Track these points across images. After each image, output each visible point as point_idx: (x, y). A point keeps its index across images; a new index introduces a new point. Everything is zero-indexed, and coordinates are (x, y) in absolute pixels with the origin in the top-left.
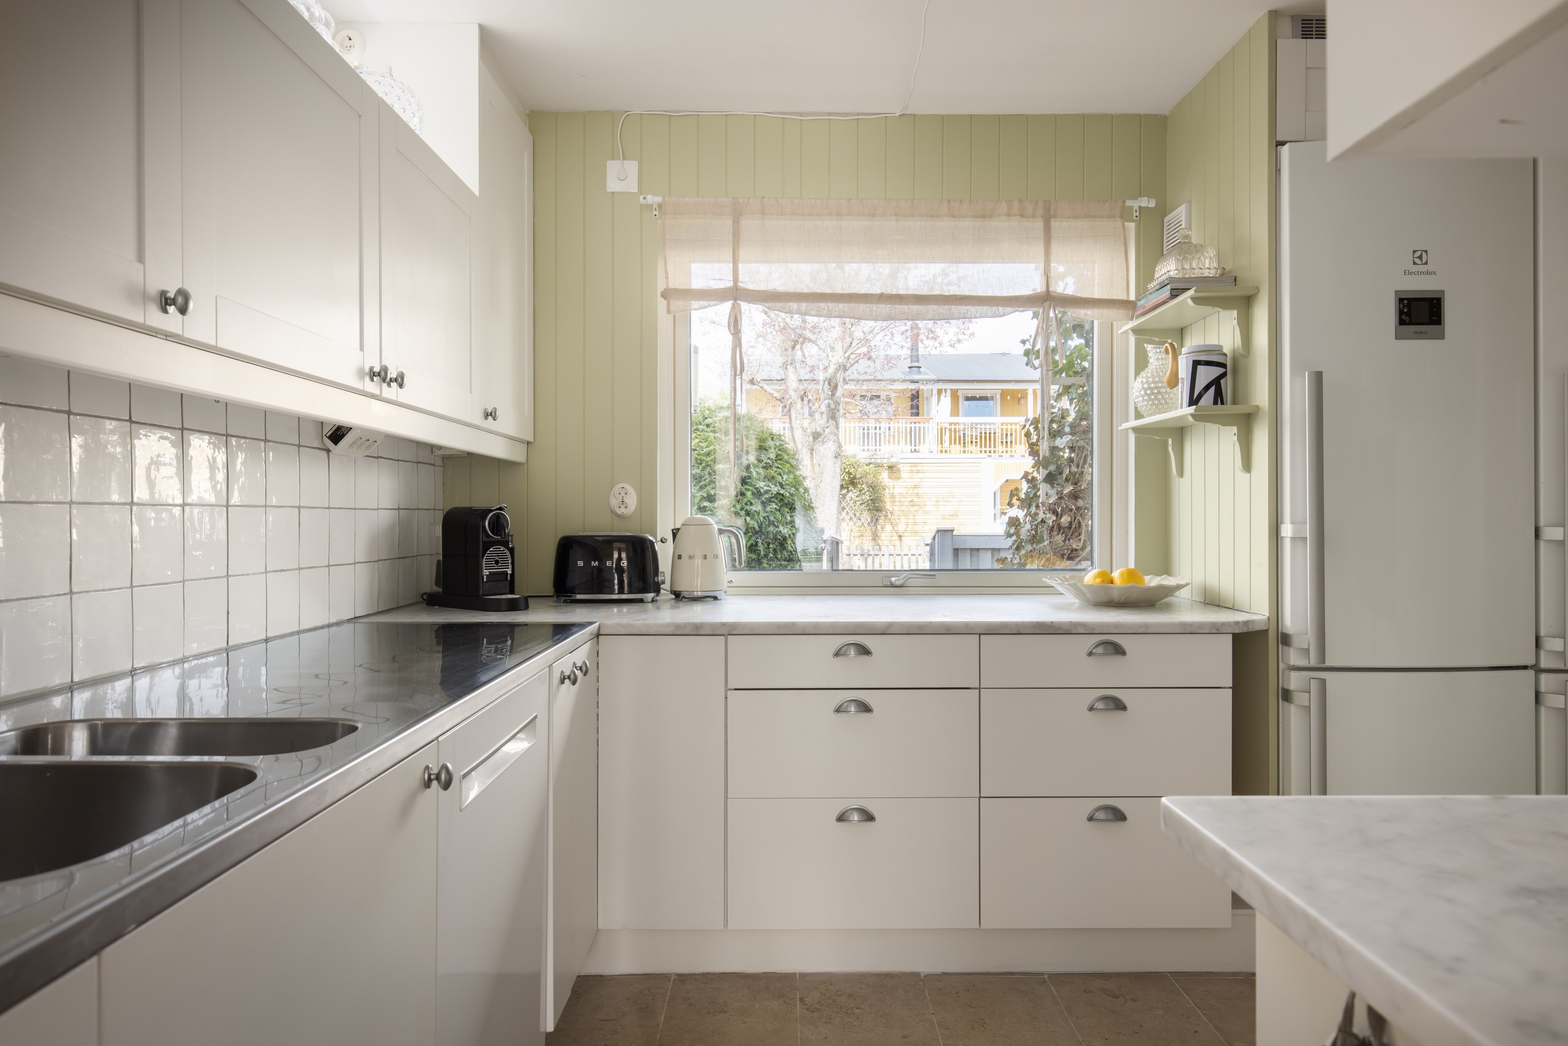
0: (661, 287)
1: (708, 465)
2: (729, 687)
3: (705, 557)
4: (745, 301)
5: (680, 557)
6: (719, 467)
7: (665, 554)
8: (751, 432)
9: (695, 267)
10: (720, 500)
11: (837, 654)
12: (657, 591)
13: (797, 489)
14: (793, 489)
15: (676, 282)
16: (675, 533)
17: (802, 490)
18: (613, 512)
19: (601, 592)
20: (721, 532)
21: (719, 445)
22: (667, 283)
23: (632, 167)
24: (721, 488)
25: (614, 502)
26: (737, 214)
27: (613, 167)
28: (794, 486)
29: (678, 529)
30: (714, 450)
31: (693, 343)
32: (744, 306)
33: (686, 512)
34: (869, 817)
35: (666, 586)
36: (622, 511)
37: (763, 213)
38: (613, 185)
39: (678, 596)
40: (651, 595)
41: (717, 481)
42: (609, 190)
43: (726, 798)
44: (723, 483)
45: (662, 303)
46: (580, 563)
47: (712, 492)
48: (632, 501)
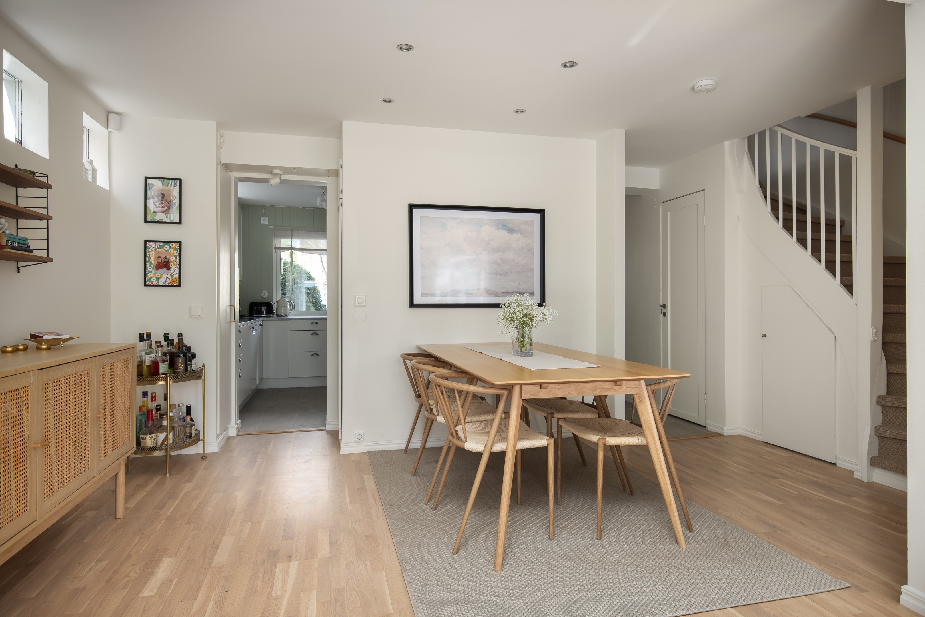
0: (274, 247)
1: (283, 283)
2: (290, 330)
3: (284, 307)
4: (294, 250)
5: (278, 307)
6: (287, 283)
7: (275, 306)
8: (298, 271)
9: (281, 240)
10: (287, 294)
11: (311, 324)
12: (273, 315)
13: (315, 291)
14: (313, 291)
15: (277, 246)
16: (277, 302)
17: (316, 291)
18: (262, 297)
19: (259, 314)
20: (288, 301)
21: (287, 276)
22: (275, 246)
23: (267, 218)
24: (288, 290)
25: (262, 295)
26: (292, 231)
27: (262, 218)
28: (314, 290)
29: (278, 301)
30: (285, 278)
31: (281, 257)
32: (293, 251)
33: (279, 297)
34: (317, 355)
35: (275, 314)
36: (264, 297)
37: (298, 231)
38: (262, 222)
39: (278, 316)
40: (272, 315)
41: (286, 288)
42: (261, 223)
43: (289, 352)
44: (288, 289)
45: (274, 250)
46: (256, 308)
47: (285, 292)
48: (267, 294)
